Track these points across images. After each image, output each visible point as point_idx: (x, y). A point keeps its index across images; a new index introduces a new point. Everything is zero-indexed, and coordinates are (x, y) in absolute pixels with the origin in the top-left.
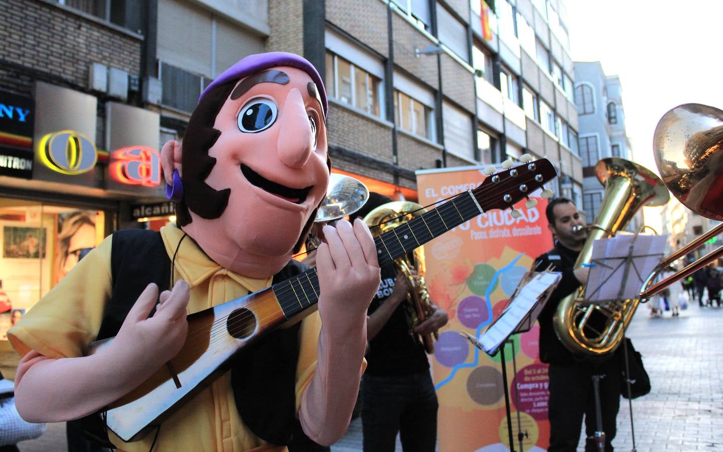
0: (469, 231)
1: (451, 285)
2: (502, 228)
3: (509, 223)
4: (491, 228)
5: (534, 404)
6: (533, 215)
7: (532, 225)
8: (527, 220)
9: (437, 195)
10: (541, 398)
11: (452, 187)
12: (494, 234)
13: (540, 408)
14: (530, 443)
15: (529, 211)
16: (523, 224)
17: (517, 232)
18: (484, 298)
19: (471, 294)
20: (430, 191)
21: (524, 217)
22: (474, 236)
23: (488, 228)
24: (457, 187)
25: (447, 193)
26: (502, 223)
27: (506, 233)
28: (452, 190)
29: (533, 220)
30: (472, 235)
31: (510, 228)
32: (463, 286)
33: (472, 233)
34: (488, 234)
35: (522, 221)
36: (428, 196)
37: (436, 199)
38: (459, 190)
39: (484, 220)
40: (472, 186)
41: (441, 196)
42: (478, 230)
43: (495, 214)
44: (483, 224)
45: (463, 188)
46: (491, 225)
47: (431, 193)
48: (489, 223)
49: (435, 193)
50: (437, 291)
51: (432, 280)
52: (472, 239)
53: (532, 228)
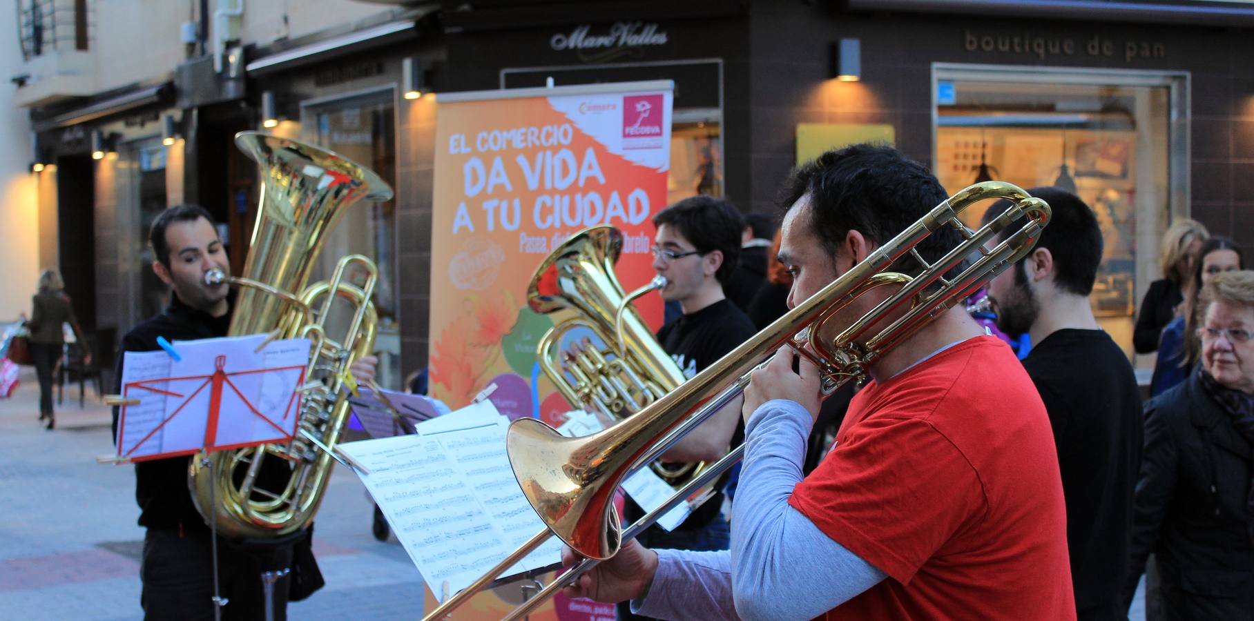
0: (517, 233)
1: (475, 346)
6: (639, 209)
7: (633, 231)
8: (625, 220)
9: (468, 150)
11: (497, 133)
15: (632, 198)
18: (528, 380)
19: (508, 369)
20: (458, 141)
21: (620, 212)
22: (525, 245)
24: (505, 134)
25: (486, 147)
26: (577, 222)
28: (495, 140)
29: (638, 220)
30: (522, 242)
32: (495, 350)
33: (524, 238)
35: (616, 220)
36: (453, 151)
37: (467, 157)
38: (509, 142)
39: (546, 211)
40: (533, 133)
41: (475, 153)
42: (534, 232)
43: (566, 199)
44: (543, 220)
45: (517, 137)
46: (557, 225)
47: (458, 146)
48: (554, 220)
49: (466, 146)
50: (449, 355)
51: (444, 331)
52: (521, 250)
53: (633, 238)
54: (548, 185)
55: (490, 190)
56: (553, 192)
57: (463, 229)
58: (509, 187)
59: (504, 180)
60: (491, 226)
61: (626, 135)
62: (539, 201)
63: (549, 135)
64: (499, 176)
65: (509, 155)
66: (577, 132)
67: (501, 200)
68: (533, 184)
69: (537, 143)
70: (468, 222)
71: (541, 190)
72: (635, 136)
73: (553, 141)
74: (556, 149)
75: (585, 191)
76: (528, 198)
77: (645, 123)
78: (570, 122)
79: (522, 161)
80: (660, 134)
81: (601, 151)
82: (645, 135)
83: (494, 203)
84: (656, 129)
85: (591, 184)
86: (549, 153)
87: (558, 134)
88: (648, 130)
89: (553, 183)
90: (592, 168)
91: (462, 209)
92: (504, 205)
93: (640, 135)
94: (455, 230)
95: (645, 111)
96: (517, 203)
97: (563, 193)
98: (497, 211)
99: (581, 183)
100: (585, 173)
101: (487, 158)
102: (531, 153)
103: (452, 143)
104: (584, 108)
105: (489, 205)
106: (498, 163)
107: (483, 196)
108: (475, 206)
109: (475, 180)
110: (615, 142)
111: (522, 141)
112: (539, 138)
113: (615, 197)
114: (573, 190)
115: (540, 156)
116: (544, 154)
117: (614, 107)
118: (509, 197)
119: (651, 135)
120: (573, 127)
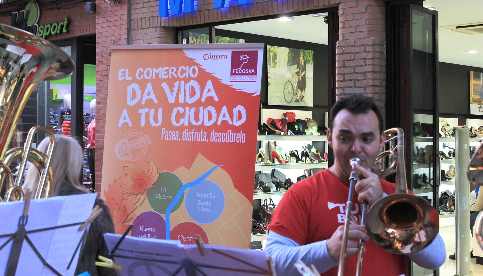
0: (160, 128)
1: (130, 194)
2: (198, 129)
3: (208, 124)
4: (186, 127)
6: (240, 117)
7: (235, 129)
8: (231, 123)
9: (131, 78)
11: (150, 69)
12: (187, 136)
15: (235, 111)
16: (225, 127)
17: (216, 137)
18: (163, 216)
19: (150, 209)
20: (124, 72)
21: (228, 118)
22: (164, 135)
23: (183, 127)
24: (154, 69)
25: (142, 77)
26: (200, 123)
27: (202, 137)
28: (148, 73)
29: (237, 123)
30: (162, 134)
31: (208, 130)
32: (143, 197)
33: (164, 131)
34: (180, 136)
35: (225, 123)
36: (120, 79)
37: (129, 83)
38: (157, 75)
39: (180, 116)
40: (173, 70)
41: (135, 80)
42: (171, 128)
43: (193, 110)
44: (178, 121)
45: (162, 72)
46: (187, 124)
47: (124, 76)
48: (185, 121)
49: (129, 76)
50: (113, 200)
51: (110, 185)
52: (162, 139)
53: (235, 134)
54: (182, 101)
55: (143, 102)
56: (185, 105)
57: (125, 125)
58: (156, 101)
59: (153, 96)
60: (143, 124)
61: (232, 74)
62: (175, 110)
63: (183, 72)
64: (150, 94)
65: (157, 82)
66: (201, 70)
67: (150, 109)
68: (171, 99)
69: (176, 76)
70: (128, 121)
71: (177, 103)
72: (239, 74)
73: (186, 75)
74: (187, 80)
75: (205, 106)
76: (168, 108)
77: (245, 67)
78: (197, 65)
79: (165, 86)
80: (255, 74)
81: (217, 83)
82: (245, 74)
83: (147, 110)
84: (253, 71)
85: (210, 101)
86: (183, 82)
87: (189, 71)
88: (247, 71)
89: (185, 100)
90: (210, 91)
91: (125, 112)
92: (152, 112)
93: (242, 74)
94: (120, 125)
95: (246, 60)
96: (160, 110)
97: (191, 106)
98: (147, 115)
99: (203, 100)
100: (205, 95)
101: (143, 84)
102: (171, 82)
103: (120, 74)
104: (206, 57)
105: (143, 112)
106: (149, 87)
107: (139, 105)
108: (133, 112)
109: (134, 96)
110: (225, 77)
111: (165, 75)
112: (176, 73)
113: (224, 110)
114: (197, 104)
115: (177, 83)
116: (180, 83)
117: (226, 57)
118: (156, 107)
119: (249, 74)
120: (199, 68)
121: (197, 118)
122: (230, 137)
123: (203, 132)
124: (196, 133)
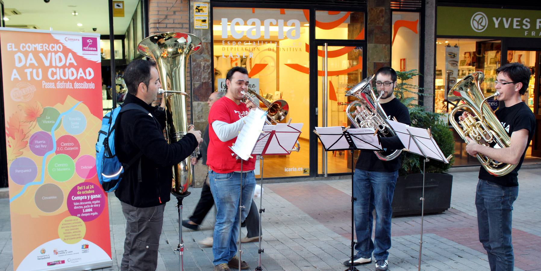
0: (41, 81)
1: (25, 122)
2: (66, 81)
3: (72, 78)
4: (59, 80)
5: (84, 210)
6: (90, 74)
7: (88, 81)
8: (85, 78)
9: (16, 50)
10: (88, 206)
11: (30, 44)
12: (60, 85)
13: (87, 213)
14: (80, 238)
15: (87, 71)
16: (82, 80)
17: (77, 86)
18: (50, 133)
19: (41, 130)
20: (11, 46)
21: (83, 75)
22: (44, 85)
23: (56, 81)
24: (33, 45)
25: (25, 49)
26: (67, 78)
27: (69, 86)
28: (29, 47)
29: (89, 78)
30: (43, 85)
31: (73, 82)
32: (34, 123)
33: (44, 83)
34: (56, 85)
35: (82, 78)
36: (9, 49)
37: (16, 52)
38: (35, 48)
39: (53, 74)
40: (46, 46)
41: (19, 51)
42: (48, 80)
43: (62, 70)
44: (53, 77)
45: (39, 47)
46: (59, 78)
47: (12, 48)
48: (57, 77)
49: (15, 48)
50: (13, 126)
51: (10, 117)
52: (43, 87)
53: (88, 84)
54: (54, 65)
55: (28, 65)
56: (56, 67)
57: (16, 79)
58: (36, 65)
59: (34, 61)
60: (29, 78)
61: (83, 50)
62: (50, 70)
63: (53, 47)
64: (31, 59)
65: (36, 53)
66: (64, 47)
67: (33, 69)
68: (47, 63)
69: (48, 50)
70: (18, 76)
71: (51, 66)
72: (87, 50)
73: (55, 49)
74: (56, 52)
75: (69, 68)
76: (45, 70)
77: (90, 46)
78: (61, 43)
79: (41, 55)
80: (97, 50)
81: (75, 55)
82: (91, 50)
83: (31, 70)
84: (95, 49)
85: (71, 65)
86: (53, 54)
87: (56, 47)
88: (92, 49)
89: (56, 64)
90: (71, 59)
91: (15, 71)
92: (35, 71)
93: (89, 50)
94: (12, 79)
95: (90, 43)
96: (40, 70)
97: (60, 68)
98: (31, 73)
99: (67, 64)
100: (69, 61)
101: (26, 54)
102: (46, 53)
103: (8, 47)
104: (67, 39)
105: (28, 71)
106: (31, 56)
107: (25, 67)
108: (21, 71)
109: (20, 60)
110: (80, 51)
111: (41, 48)
112: (48, 48)
113: (81, 70)
114: (64, 67)
115: (49, 54)
116: (51, 54)
117: (79, 40)
118: (37, 68)
119: (93, 50)
120: (63, 45)
121: (64, 75)
122: (85, 86)
123: (70, 83)
124: (65, 83)
